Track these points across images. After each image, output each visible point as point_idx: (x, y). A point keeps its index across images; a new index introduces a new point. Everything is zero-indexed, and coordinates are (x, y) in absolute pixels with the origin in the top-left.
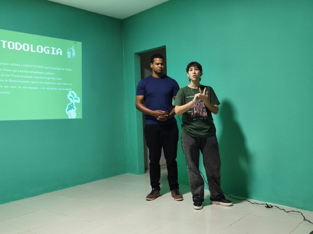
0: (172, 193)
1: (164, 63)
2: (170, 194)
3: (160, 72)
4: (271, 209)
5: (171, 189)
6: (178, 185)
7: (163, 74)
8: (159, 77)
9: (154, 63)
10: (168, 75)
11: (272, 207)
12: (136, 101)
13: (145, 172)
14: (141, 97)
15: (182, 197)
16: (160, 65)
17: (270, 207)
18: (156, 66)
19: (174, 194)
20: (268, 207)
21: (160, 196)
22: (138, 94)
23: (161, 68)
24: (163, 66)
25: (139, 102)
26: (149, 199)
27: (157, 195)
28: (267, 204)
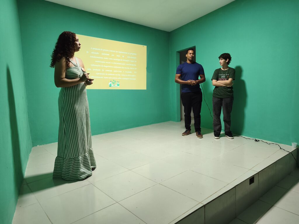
0: (197, 134)
1: (194, 53)
2: (195, 133)
3: (191, 59)
4: (258, 142)
5: (196, 131)
6: (201, 129)
7: (193, 61)
8: (191, 63)
9: (188, 53)
10: (196, 62)
11: (259, 141)
12: (176, 78)
13: (181, 121)
14: (179, 75)
15: (202, 136)
16: (192, 54)
17: (257, 141)
18: (189, 55)
19: (198, 134)
20: (256, 141)
21: (190, 134)
22: (177, 73)
23: (192, 56)
24: (193, 55)
25: (177, 77)
26: (184, 135)
27: (189, 133)
28: (256, 139)
